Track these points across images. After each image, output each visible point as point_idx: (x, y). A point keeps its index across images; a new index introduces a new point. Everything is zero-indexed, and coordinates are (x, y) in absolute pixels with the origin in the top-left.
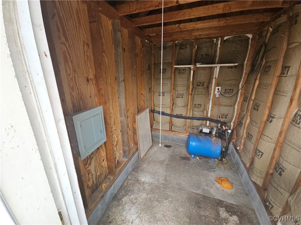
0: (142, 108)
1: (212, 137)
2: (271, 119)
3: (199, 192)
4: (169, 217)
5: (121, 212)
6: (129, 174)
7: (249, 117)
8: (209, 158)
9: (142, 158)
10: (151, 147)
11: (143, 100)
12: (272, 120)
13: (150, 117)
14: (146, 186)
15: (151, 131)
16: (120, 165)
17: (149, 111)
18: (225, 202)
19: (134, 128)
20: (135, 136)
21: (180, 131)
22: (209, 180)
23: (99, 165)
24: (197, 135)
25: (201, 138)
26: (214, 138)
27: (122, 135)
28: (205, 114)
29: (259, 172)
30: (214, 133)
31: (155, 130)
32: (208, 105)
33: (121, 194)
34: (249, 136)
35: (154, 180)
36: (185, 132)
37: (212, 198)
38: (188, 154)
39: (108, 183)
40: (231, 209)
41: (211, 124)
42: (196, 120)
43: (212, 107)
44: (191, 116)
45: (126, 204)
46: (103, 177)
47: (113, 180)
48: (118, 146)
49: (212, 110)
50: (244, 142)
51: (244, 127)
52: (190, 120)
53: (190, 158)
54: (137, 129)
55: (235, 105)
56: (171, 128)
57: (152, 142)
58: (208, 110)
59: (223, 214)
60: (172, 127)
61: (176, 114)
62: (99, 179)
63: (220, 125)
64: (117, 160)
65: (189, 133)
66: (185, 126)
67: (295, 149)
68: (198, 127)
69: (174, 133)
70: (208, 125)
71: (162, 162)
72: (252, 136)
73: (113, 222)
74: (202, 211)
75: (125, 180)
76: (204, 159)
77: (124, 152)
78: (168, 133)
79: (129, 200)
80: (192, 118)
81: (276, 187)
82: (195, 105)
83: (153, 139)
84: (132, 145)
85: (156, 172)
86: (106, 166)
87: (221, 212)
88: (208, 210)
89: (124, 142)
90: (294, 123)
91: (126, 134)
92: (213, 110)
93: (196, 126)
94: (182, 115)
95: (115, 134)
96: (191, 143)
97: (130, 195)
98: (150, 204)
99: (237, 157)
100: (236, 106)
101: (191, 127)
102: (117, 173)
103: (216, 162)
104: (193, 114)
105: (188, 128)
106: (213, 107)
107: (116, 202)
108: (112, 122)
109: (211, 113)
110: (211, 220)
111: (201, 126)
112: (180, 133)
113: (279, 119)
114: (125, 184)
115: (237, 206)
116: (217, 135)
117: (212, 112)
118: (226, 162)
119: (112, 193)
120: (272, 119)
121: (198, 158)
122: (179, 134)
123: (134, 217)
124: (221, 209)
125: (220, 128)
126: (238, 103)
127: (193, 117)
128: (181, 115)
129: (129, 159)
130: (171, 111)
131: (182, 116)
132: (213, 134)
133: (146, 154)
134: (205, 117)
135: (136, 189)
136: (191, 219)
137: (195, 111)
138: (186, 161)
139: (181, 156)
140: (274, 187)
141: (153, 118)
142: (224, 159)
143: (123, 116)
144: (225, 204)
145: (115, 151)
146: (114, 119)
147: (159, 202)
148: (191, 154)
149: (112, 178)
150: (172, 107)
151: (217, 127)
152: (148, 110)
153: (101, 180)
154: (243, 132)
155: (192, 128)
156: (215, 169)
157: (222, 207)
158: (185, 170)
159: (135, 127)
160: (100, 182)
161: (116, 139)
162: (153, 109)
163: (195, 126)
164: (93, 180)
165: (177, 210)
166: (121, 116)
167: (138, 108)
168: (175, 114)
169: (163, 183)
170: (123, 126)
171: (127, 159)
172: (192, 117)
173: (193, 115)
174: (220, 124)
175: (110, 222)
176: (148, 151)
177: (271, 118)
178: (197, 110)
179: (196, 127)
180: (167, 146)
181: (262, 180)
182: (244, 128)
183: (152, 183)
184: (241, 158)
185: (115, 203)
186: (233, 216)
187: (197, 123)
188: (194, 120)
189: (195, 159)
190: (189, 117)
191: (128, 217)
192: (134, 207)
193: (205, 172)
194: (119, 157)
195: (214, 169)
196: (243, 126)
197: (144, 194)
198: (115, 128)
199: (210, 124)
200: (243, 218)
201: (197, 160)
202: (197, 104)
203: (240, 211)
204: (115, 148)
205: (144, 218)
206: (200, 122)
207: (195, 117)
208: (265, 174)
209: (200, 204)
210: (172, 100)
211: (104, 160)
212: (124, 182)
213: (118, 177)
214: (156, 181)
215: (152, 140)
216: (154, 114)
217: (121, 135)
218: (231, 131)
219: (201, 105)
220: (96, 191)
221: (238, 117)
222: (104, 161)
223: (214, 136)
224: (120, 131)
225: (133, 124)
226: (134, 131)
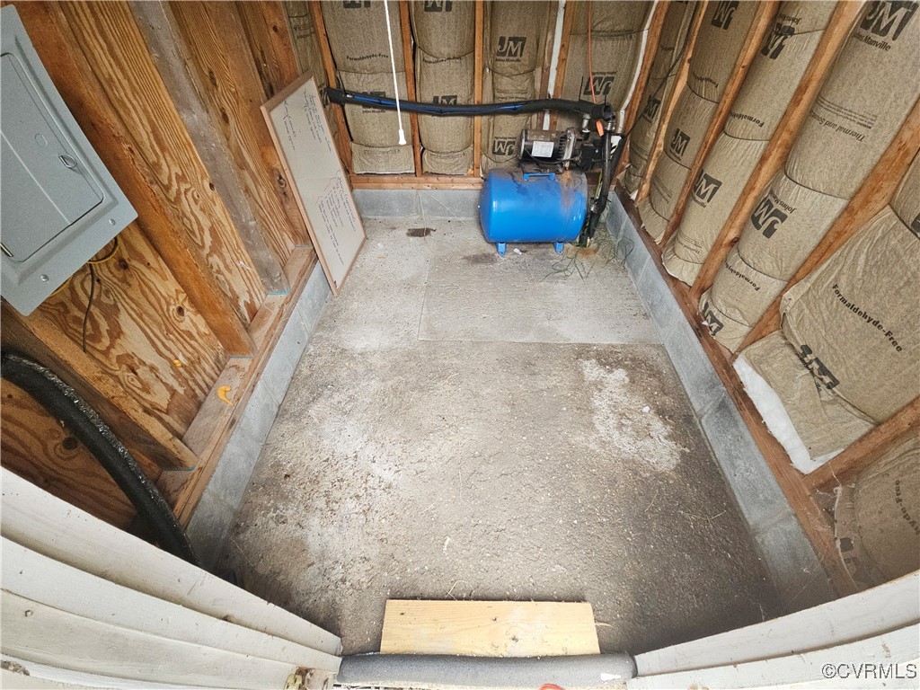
0: (282, 76)
1: (561, 170)
2: (779, 41)
3: (531, 338)
4: (457, 417)
5: (313, 444)
6: (310, 342)
7: (687, 66)
8: (548, 246)
9: (339, 284)
10: (362, 246)
11: (275, 29)
12: (785, 42)
13: (330, 125)
14: (376, 361)
15: (352, 188)
16: (262, 318)
17: (321, 93)
18: (595, 345)
19: (271, 171)
20: (288, 207)
21: (454, 170)
22: (553, 303)
23: (168, 330)
24: (515, 174)
25: (529, 179)
26: (568, 174)
27: (227, 206)
28: (538, 85)
29: (695, 248)
30: (568, 155)
31: (365, 178)
32: (549, 37)
33: (299, 400)
34: (677, 141)
35: (394, 339)
36: (470, 171)
37: (564, 345)
38: (486, 244)
39: (237, 382)
40: (608, 359)
41: (555, 123)
42: (504, 117)
43: (562, 46)
44: (488, 99)
45: (321, 420)
46: (207, 367)
47: (252, 368)
48: (224, 249)
49: (562, 60)
50: (655, 171)
51: (664, 113)
52: (485, 118)
53: (493, 255)
54: (287, 172)
55: (640, 30)
56: (419, 163)
57: (364, 227)
58: (550, 62)
59: (592, 371)
60: (425, 156)
61: (430, 99)
62: (192, 376)
63: (590, 122)
64: (245, 302)
65: (484, 173)
66: (471, 148)
67: (846, 132)
68: (514, 143)
69: (434, 179)
70: (546, 127)
71: (409, 285)
72: (688, 139)
73: (297, 474)
74: (542, 380)
75: (301, 360)
76: (535, 251)
77: (264, 271)
78: (414, 185)
79: (329, 408)
80: (492, 110)
81: (744, 274)
82: (502, 40)
83: (363, 216)
84: (291, 245)
85: (395, 317)
86: (204, 329)
87: (586, 372)
88: (554, 375)
89: (249, 232)
90: (869, 33)
91: (243, 197)
92: (565, 60)
93: (506, 141)
94: (456, 97)
95: (191, 200)
96: (495, 204)
97: (331, 396)
98: (396, 402)
99: (627, 226)
100: (645, 33)
101: (490, 149)
102: (259, 345)
103: (569, 251)
104: (493, 89)
105: (481, 155)
106: (566, 46)
107: (292, 425)
108: (145, 136)
109: (558, 74)
110: (565, 393)
111: (526, 133)
112: (456, 179)
113: (809, 34)
114: (305, 371)
115: (623, 346)
116: (577, 159)
117: (562, 70)
118: (594, 246)
119: (267, 405)
120: (784, 39)
121: (516, 250)
122: (452, 182)
123: (358, 444)
124: (586, 363)
125: (587, 131)
126: (655, 16)
127: (497, 101)
128: (452, 101)
129: (292, 295)
130: (411, 85)
131: (455, 102)
132: (565, 158)
133: (350, 269)
134: (537, 98)
135: (344, 375)
136: (513, 405)
137: (503, 75)
138: (483, 266)
139: (467, 255)
140: (737, 274)
141: (343, 127)
142: (589, 240)
143: (195, 103)
144: (597, 350)
145: (219, 272)
146: (150, 122)
147: (421, 389)
148: (495, 244)
149: (245, 362)
150: (411, 67)
151: (580, 131)
152: (311, 87)
153: (207, 379)
154: (657, 136)
155: (494, 153)
156: (566, 272)
157: (588, 359)
158: (484, 290)
159: (276, 165)
160: (204, 386)
161: (206, 223)
162: (333, 85)
163: (503, 143)
164: (165, 384)
165: (475, 396)
166: (182, 105)
167: (260, 73)
168: (428, 97)
169: (426, 341)
170: (213, 158)
171: (284, 296)
172: (494, 105)
173: (497, 94)
174: (588, 117)
175: (287, 476)
176: (355, 259)
177: (781, 35)
178: (509, 69)
179: (509, 143)
180: (416, 233)
181: (697, 268)
182: (662, 120)
183: (391, 349)
184: (641, 222)
185: (287, 427)
186: (616, 372)
187: (508, 126)
188: (498, 117)
189: (508, 255)
190: (480, 105)
191: (341, 449)
192: (351, 422)
193: (542, 284)
194: (249, 292)
195: (564, 271)
196: (660, 113)
197: (373, 381)
198: (176, 170)
199: (553, 124)
200: (638, 370)
201: (515, 256)
202: (510, 39)
203: (630, 356)
204: (215, 260)
205: (387, 438)
206: (521, 119)
207: (504, 101)
208: (710, 247)
209: (534, 365)
210: (407, 27)
211: (180, 310)
212: (298, 365)
213: (269, 356)
214: (402, 338)
215: (362, 219)
216: (343, 107)
217: (219, 201)
218: (619, 138)
219: (523, 40)
220: (200, 412)
221: (643, 84)
222: (186, 313)
223: (567, 165)
224: (211, 186)
225: (263, 155)
226: (277, 185)
